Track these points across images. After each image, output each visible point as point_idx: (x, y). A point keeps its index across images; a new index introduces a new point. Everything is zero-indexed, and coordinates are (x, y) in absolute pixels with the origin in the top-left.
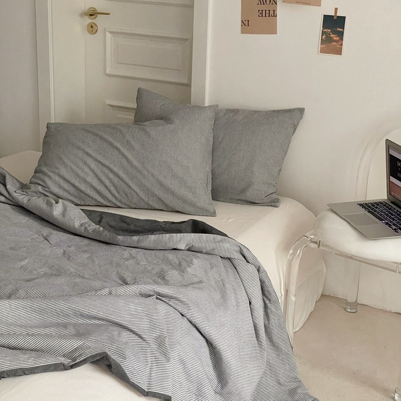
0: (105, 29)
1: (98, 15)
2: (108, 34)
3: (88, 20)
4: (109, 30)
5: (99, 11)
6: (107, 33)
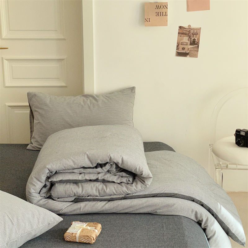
0: (2, 58)
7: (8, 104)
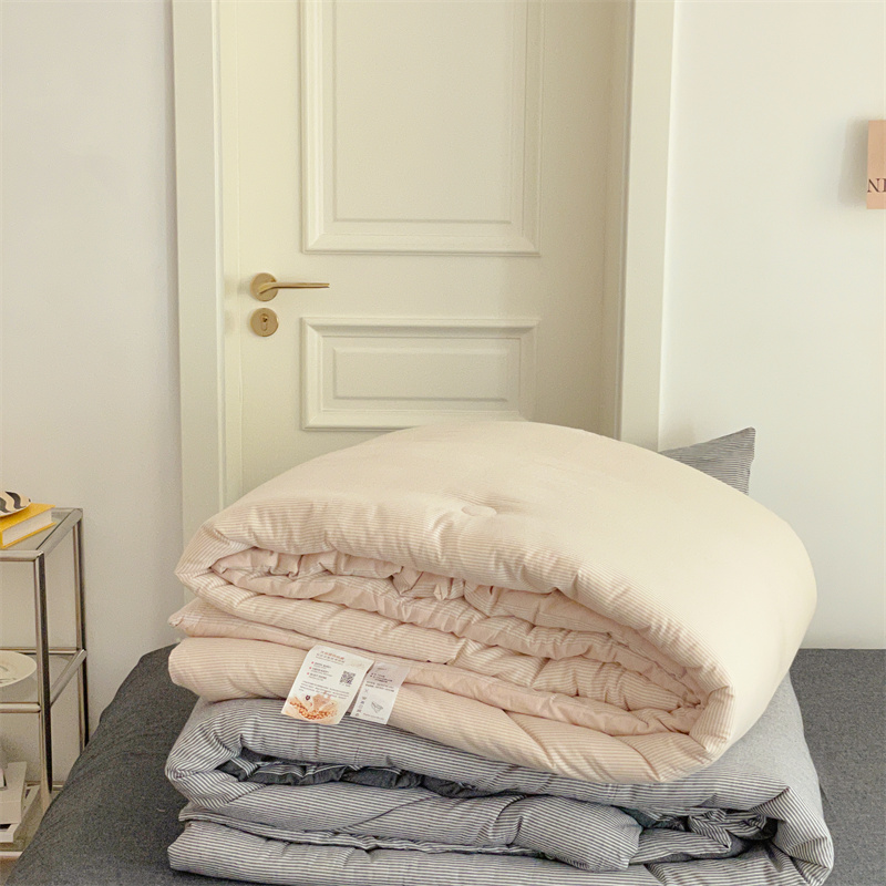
0: (301, 322)
1: (280, 291)
5: (280, 280)
6: (310, 329)
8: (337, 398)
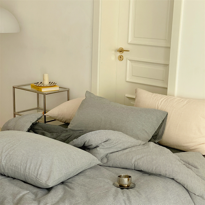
0: (127, 58)
1: (124, 52)
2: (128, 61)
3: (119, 54)
4: (129, 59)
7: (127, 95)
8: (133, 76)
